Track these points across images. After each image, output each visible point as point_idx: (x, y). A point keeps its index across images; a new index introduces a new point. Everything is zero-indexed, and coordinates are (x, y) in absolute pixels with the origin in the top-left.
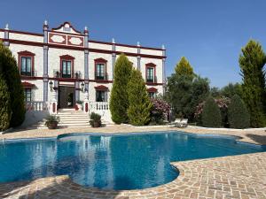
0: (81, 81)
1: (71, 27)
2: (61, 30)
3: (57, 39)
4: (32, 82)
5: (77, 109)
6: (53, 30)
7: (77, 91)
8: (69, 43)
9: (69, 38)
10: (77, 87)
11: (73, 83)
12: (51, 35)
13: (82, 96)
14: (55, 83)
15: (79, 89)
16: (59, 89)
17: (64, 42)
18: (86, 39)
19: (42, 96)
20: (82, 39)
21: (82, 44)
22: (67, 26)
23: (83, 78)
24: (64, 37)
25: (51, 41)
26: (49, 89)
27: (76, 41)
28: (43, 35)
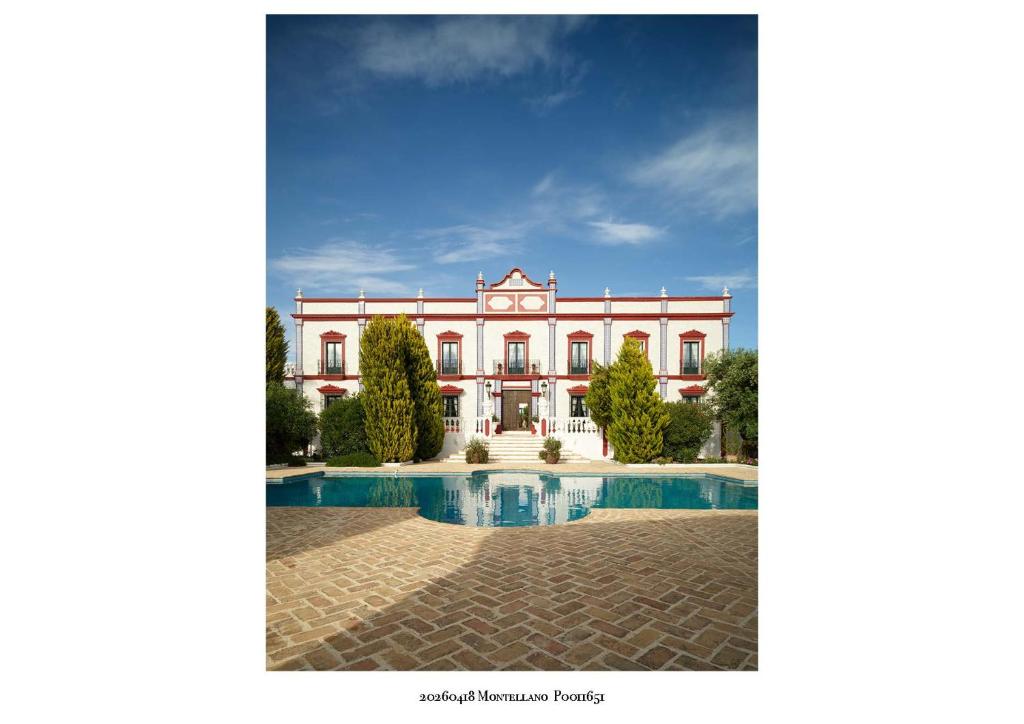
0: (541, 378)
1: (524, 277)
2: (506, 286)
3: (500, 304)
4: (458, 385)
5: (534, 432)
6: (493, 288)
7: (534, 399)
8: (521, 308)
9: (521, 298)
10: (534, 390)
11: (527, 384)
12: (489, 298)
13: (542, 407)
14: (496, 386)
15: (538, 395)
16: (502, 395)
17: (512, 308)
18: (551, 295)
19: (475, 410)
20: (544, 298)
21: (544, 307)
22: (517, 275)
23: (544, 372)
24: (511, 298)
25: (489, 308)
26: (486, 395)
27: (533, 304)
28: (475, 300)
